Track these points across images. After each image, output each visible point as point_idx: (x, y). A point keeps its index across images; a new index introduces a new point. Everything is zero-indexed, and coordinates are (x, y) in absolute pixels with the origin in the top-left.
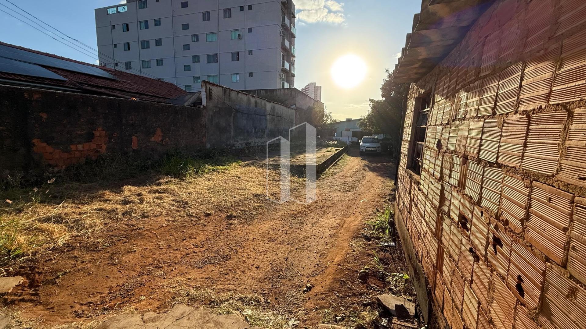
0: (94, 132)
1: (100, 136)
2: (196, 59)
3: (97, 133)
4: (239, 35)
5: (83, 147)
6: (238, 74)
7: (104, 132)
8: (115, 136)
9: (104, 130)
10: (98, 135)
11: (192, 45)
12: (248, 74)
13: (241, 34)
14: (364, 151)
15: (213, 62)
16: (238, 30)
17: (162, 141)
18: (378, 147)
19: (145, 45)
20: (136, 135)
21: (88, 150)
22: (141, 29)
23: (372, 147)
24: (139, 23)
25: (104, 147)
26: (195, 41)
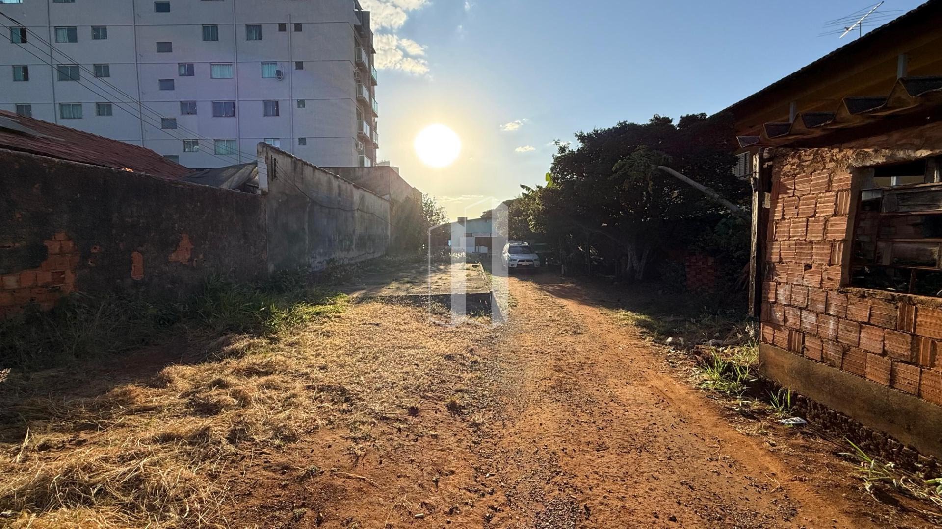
0: (46, 243)
1: (62, 253)
2: (189, 108)
3: (53, 247)
4: (279, 73)
5: (19, 281)
6: (278, 139)
7: (71, 244)
8: (95, 251)
9: (69, 239)
10: (57, 250)
11: (180, 82)
12: (297, 140)
13: (283, 71)
14: (515, 266)
15: (226, 116)
16: (275, 63)
17: (191, 260)
18: (535, 260)
19: (69, 73)
20: (140, 248)
21: (31, 288)
22: (57, 41)
23: (528, 261)
24: (53, 30)
25: (70, 278)
26: (185, 75)
